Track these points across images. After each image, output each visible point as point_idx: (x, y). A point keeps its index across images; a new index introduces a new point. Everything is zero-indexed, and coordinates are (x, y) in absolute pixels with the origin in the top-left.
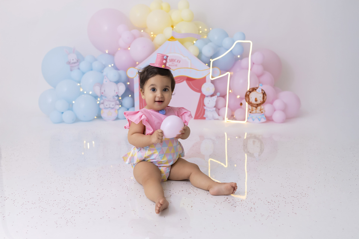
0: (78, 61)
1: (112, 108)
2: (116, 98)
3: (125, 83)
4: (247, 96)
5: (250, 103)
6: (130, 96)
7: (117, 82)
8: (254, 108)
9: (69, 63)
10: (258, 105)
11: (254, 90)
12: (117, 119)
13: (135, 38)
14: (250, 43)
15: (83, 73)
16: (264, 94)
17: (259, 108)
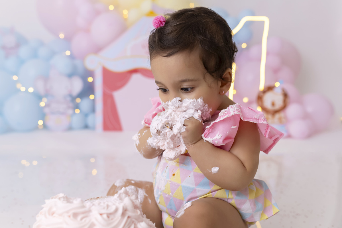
0: (18, 45)
1: (63, 114)
2: (69, 99)
3: (84, 79)
4: (260, 99)
5: (264, 109)
6: (92, 97)
7: (70, 76)
8: (270, 116)
9: (4, 48)
10: (276, 112)
11: (269, 88)
12: (70, 128)
13: (97, 13)
14: (263, 23)
15: (22, 62)
16: (285, 95)
17: (277, 116)
